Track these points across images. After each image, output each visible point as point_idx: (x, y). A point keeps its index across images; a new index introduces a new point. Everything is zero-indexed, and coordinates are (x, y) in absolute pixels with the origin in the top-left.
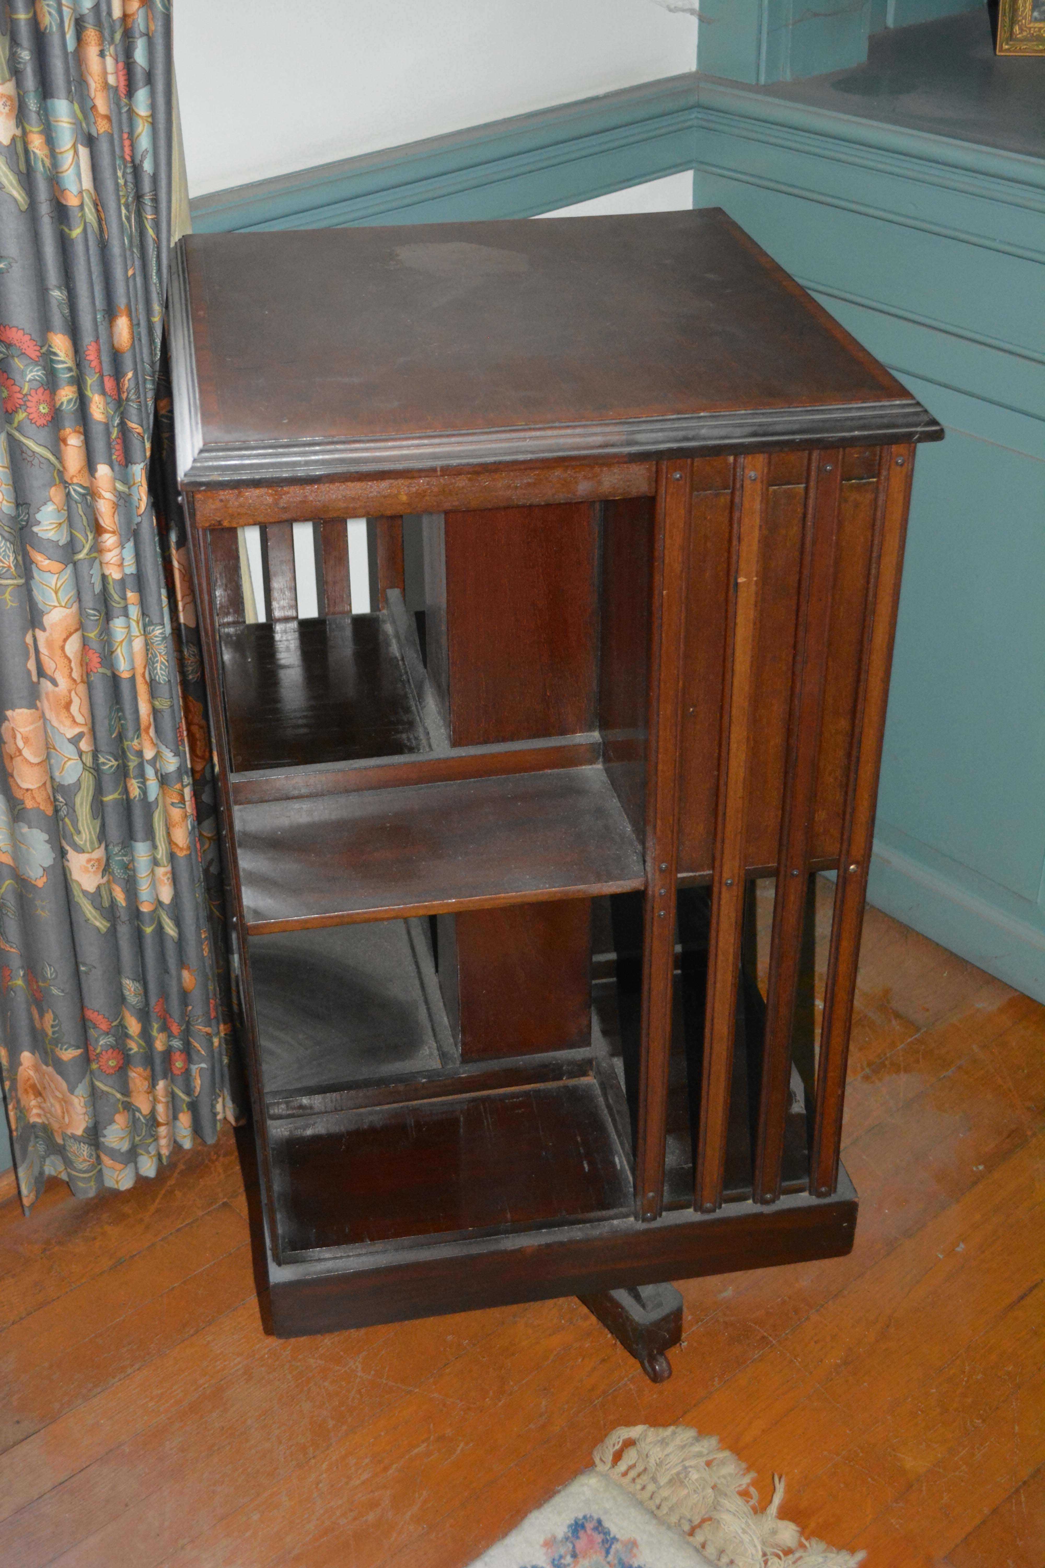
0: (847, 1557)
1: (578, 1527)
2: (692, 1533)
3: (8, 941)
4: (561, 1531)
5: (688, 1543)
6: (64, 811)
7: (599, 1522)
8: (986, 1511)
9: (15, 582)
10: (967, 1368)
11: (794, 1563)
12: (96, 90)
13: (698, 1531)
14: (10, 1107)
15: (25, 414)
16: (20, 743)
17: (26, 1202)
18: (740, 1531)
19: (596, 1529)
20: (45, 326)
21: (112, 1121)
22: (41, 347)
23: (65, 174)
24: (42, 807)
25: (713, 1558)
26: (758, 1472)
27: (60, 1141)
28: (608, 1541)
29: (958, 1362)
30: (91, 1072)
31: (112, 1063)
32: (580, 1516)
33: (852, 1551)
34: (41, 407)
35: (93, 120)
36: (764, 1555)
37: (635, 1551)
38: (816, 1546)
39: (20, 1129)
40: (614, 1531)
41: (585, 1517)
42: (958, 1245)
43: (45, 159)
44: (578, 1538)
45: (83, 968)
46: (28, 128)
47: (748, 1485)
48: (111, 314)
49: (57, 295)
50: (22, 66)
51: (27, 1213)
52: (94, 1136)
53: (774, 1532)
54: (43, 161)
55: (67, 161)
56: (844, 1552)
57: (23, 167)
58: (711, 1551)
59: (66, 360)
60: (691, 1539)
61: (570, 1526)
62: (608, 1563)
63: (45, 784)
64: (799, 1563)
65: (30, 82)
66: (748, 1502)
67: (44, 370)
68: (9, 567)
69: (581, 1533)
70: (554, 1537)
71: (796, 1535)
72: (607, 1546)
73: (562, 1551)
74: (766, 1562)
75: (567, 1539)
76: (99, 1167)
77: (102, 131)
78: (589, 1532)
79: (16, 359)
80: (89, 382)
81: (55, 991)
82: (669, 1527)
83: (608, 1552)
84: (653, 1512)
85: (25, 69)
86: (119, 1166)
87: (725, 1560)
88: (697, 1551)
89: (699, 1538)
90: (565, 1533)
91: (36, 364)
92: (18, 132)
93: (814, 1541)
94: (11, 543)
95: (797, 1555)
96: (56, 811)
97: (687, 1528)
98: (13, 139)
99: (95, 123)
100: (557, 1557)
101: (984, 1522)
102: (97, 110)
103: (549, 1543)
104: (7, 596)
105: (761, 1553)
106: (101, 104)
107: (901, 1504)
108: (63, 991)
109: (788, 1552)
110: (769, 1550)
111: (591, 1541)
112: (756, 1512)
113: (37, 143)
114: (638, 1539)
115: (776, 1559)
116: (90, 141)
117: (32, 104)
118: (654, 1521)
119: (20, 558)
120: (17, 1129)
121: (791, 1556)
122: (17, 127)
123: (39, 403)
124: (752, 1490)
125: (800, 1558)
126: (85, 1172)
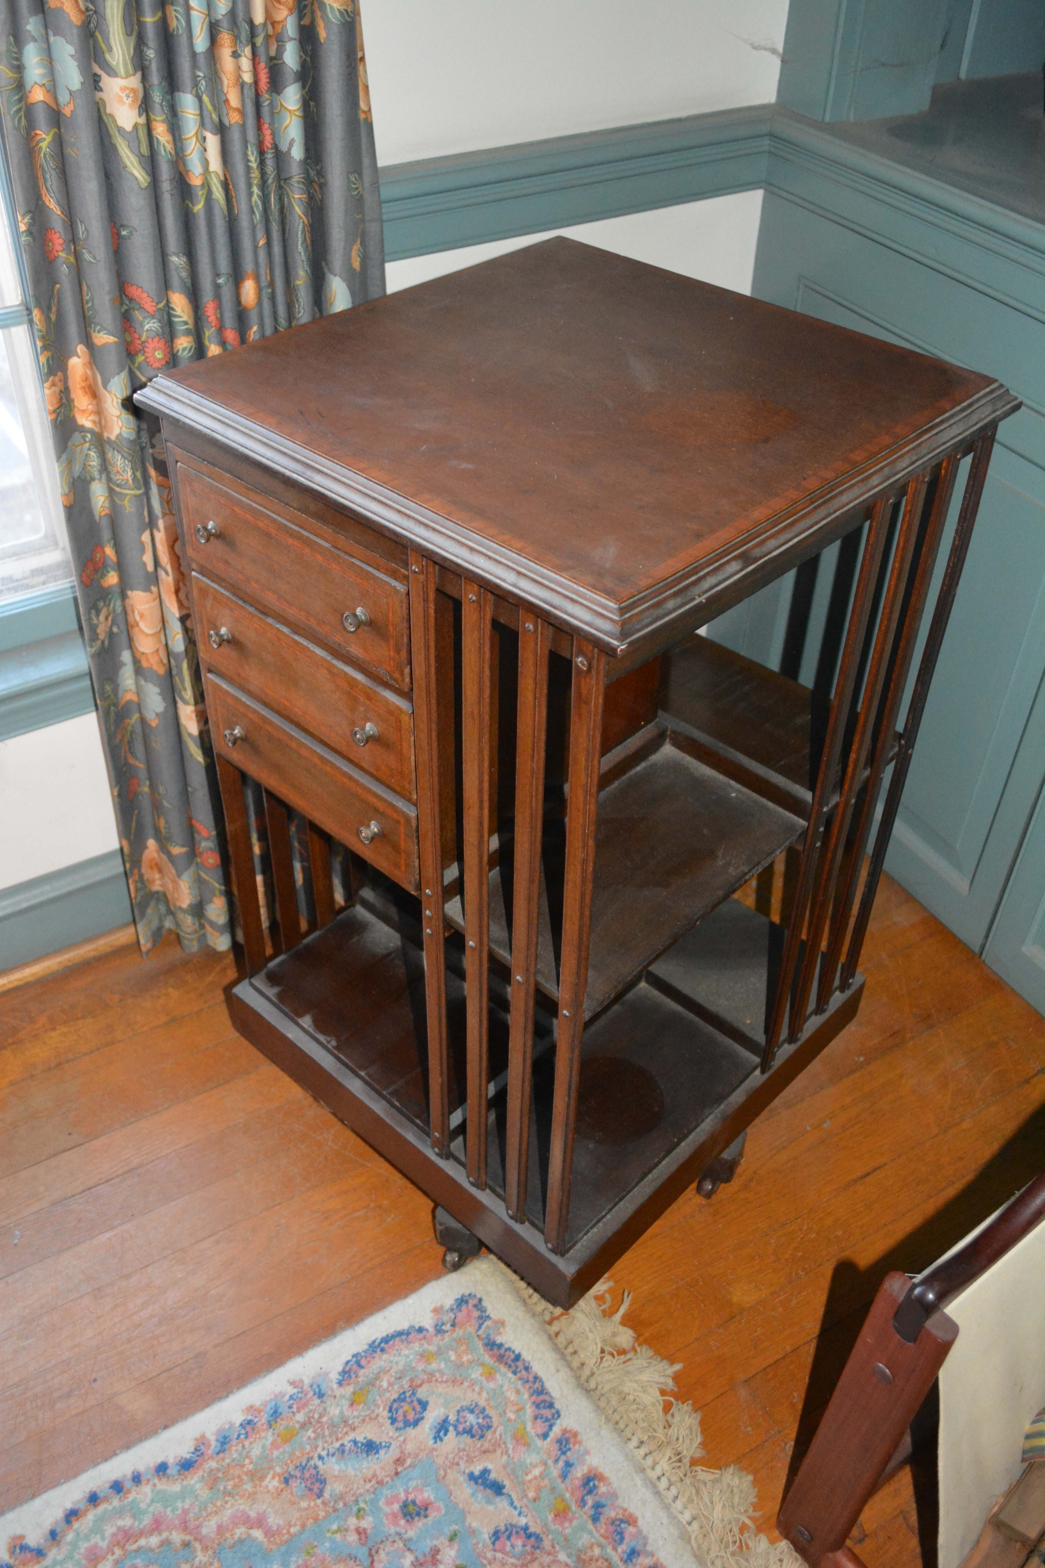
0: (667, 1367)
1: (462, 1301)
2: (550, 1323)
3: (137, 758)
4: (449, 1302)
5: (546, 1331)
6: (174, 672)
7: (480, 1300)
8: (788, 1348)
9: (132, 492)
10: (805, 1227)
11: (624, 1362)
12: (228, 87)
13: (556, 1322)
14: (130, 881)
15: (143, 358)
16: (138, 618)
17: (144, 949)
18: (587, 1329)
19: (475, 1306)
20: (165, 285)
21: (211, 901)
22: (157, 304)
23: (188, 158)
24: (155, 667)
25: (561, 1346)
26: (616, 1282)
27: (173, 908)
28: (483, 1317)
29: (799, 1221)
30: (197, 864)
31: (211, 861)
32: (467, 1294)
33: (672, 1362)
34: (156, 353)
35: (225, 112)
36: (603, 1351)
37: (502, 1330)
38: (645, 1351)
39: (139, 897)
40: (490, 1311)
41: (470, 1295)
42: (825, 1122)
43: (166, 144)
44: (460, 1311)
45: (189, 789)
46: (152, 117)
47: (606, 1291)
48: (237, 278)
49: (177, 261)
50: (147, 63)
51: (145, 956)
52: (198, 910)
53: (614, 1334)
54: (164, 146)
55: (192, 147)
56: (665, 1362)
57: (145, 150)
58: (561, 1340)
59: (182, 315)
60: (548, 1327)
61: (457, 1300)
62: (478, 1336)
63: (157, 651)
64: (628, 1364)
65: (155, 78)
66: (600, 1306)
67: (160, 321)
68: (127, 480)
69: (464, 1307)
70: (442, 1307)
71: (632, 1340)
72: (481, 1322)
73: (445, 1318)
74: (602, 1358)
75: (452, 1310)
76: (202, 932)
77: (232, 122)
78: (470, 1306)
79: (136, 312)
80: (207, 334)
81: (165, 804)
82: (534, 1315)
83: (480, 1327)
84: (524, 1301)
85: (150, 64)
86: (216, 934)
87: (570, 1349)
88: (550, 1337)
89: (555, 1328)
90: (452, 1305)
91: (153, 317)
92: (142, 120)
93: (644, 1348)
94: (129, 461)
95: (628, 1356)
96: (170, 670)
97: (547, 1317)
98: (136, 126)
99: (227, 115)
100: (440, 1324)
101: (784, 1358)
102: (229, 104)
103: (436, 1311)
104: (126, 502)
105: (599, 1350)
106: (234, 99)
107: (721, 1331)
108: (171, 804)
109: (622, 1352)
110: (608, 1349)
111: (469, 1315)
112: (604, 1316)
113: (161, 131)
114: (506, 1320)
115: (610, 1358)
116: (222, 130)
117: (157, 97)
118: (523, 1309)
119: (138, 474)
120: (136, 897)
121: (622, 1357)
122: (140, 115)
123: (155, 349)
124: (608, 1296)
125: (630, 1359)
126: (190, 934)
